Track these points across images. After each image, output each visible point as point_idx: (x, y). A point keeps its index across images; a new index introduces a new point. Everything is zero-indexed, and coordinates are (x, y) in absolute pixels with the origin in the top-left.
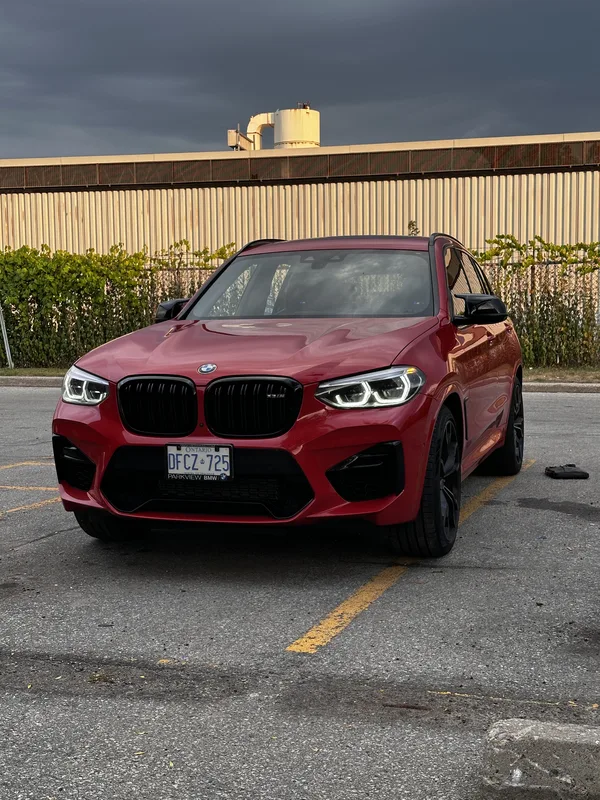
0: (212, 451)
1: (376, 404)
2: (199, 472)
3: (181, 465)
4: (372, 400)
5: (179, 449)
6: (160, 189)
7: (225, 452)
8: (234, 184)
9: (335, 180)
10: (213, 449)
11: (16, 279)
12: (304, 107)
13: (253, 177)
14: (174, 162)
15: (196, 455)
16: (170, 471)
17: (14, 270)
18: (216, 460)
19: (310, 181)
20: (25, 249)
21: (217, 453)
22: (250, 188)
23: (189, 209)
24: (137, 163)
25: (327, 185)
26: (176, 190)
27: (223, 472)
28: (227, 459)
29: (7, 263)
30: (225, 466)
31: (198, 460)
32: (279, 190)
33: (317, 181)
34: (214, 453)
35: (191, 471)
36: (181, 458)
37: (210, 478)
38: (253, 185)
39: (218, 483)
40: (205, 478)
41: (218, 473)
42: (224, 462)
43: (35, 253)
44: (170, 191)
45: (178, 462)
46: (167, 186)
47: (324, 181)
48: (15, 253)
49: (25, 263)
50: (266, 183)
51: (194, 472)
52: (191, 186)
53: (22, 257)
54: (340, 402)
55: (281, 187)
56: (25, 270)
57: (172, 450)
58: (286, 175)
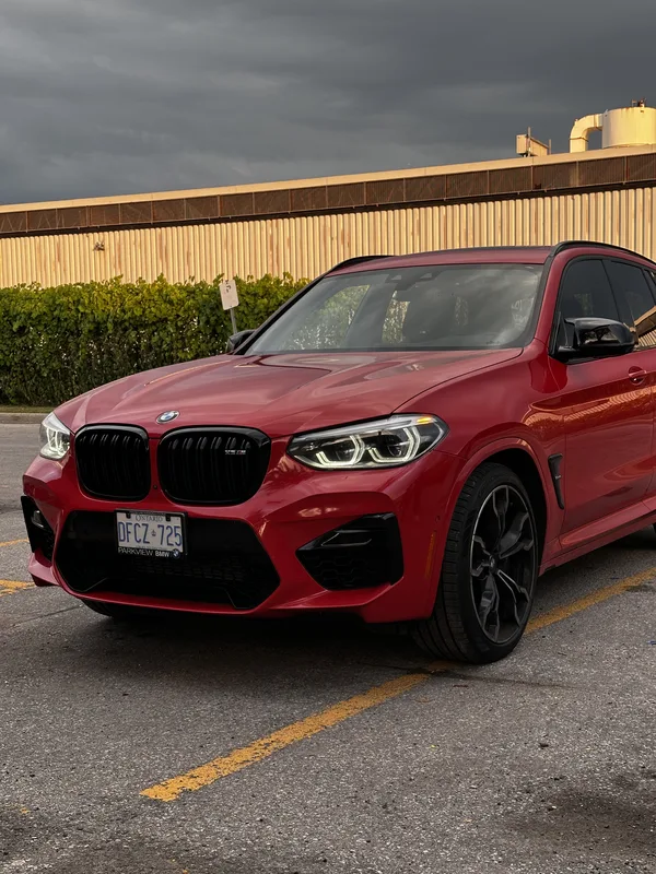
0: (163, 520)
1: (370, 464)
2: (152, 546)
3: (132, 536)
4: (367, 458)
5: (128, 517)
6: (432, 206)
7: (176, 522)
8: (514, 197)
9: (634, 186)
10: (164, 518)
11: (256, 311)
12: (639, 105)
13: (536, 187)
14: (447, 175)
15: (147, 525)
16: (121, 544)
17: (256, 301)
18: (167, 532)
19: (604, 189)
20: (267, 278)
21: (169, 524)
22: (533, 200)
23: (463, 227)
24: (406, 179)
25: (623, 192)
26: (449, 207)
27: (176, 547)
28: (179, 531)
29: (248, 293)
30: (178, 540)
31: (149, 532)
32: (566, 200)
33: (611, 188)
34: (166, 524)
35: (142, 545)
36: (131, 528)
37: (162, 554)
38: (536, 197)
39: (170, 560)
40: (158, 554)
41: (170, 549)
42: (176, 535)
43: (278, 282)
44: (443, 208)
45: (129, 532)
46: (439, 203)
47: (620, 187)
48: (258, 281)
49: (267, 293)
50: (551, 194)
51: (146, 546)
52: (466, 201)
53: (264, 287)
54: (323, 461)
55: (569, 197)
56: (265, 300)
57: (121, 517)
58: (575, 183)
